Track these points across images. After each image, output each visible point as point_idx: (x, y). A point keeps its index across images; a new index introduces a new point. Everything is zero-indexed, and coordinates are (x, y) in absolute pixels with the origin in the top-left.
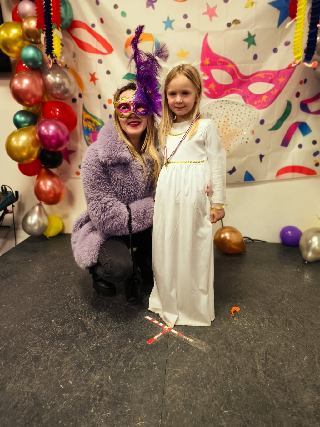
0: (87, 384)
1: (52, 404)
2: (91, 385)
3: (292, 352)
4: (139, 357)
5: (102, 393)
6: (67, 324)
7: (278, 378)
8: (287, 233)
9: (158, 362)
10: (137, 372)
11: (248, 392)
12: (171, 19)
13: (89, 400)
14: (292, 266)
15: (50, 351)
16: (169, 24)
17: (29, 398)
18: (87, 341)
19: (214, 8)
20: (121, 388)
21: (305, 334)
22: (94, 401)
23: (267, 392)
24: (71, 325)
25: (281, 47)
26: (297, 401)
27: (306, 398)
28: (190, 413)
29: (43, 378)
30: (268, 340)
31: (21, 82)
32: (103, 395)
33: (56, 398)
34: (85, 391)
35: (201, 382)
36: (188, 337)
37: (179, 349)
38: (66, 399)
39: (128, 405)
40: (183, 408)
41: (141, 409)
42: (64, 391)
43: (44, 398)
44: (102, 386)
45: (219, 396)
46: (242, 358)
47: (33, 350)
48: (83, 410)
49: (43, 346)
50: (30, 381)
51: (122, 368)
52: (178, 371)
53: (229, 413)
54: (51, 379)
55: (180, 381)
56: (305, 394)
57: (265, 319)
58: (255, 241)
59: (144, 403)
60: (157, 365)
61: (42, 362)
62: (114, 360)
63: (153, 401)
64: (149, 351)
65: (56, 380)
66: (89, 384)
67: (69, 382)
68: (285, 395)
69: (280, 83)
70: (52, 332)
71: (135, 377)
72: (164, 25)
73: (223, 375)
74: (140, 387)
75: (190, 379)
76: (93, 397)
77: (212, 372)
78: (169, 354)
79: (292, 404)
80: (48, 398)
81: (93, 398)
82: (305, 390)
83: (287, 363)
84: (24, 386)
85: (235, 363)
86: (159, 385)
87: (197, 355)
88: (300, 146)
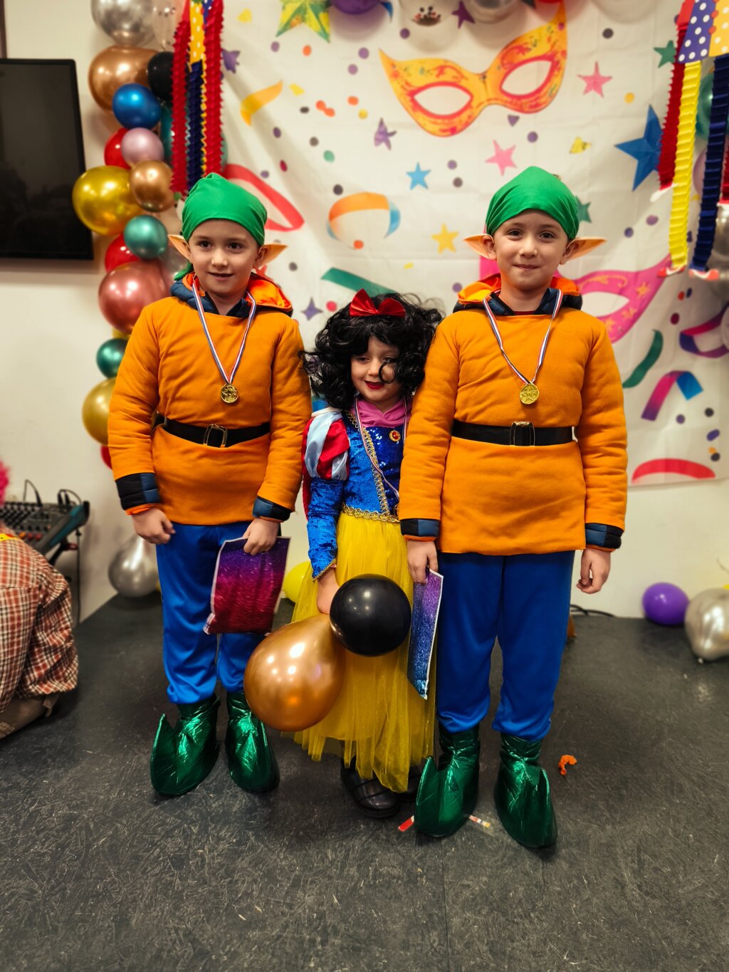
0: (293, 911)
1: (229, 951)
2: (300, 914)
3: (689, 847)
4: (387, 858)
5: (325, 928)
6: (228, 791)
7: (667, 899)
8: (656, 598)
9: (426, 867)
10: (388, 888)
11: (612, 926)
12: (423, 168)
13: (303, 944)
14: (671, 669)
15: (204, 846)
16: (418, 178)
17: (180, 941)
18: (276, 826)
19: (510, 151)
20: (361, 920)
21: (712, 810)
22: (312, 945)
23: (648, 925)
24: (237, 792)
25: (640, 227)
26: (708, 943)
27: (724, 937)
28: (504, 968)
29: (201, 901)
30: (640, 824)
31: (122, 287)
32: (328, 934)
33: (235, 941)
34: (291, 926)
35: (517, 907)
36: (479, 817)
37: (465, 842)
38: (255, 943)
39: (381, 953)
40: (490, 959)
41: (407, 960)
42: (248, 925)
43: (211, 940)
44: (322, 916)
45: (555, 933)
46: (593, 859)
47: (169, 845)
48: (293, 962)
49: (187, 836)
50: (177, 908)
51: (356, 878)
52: (468, 886)
53: (579, 966)
54: (217, 904)
55: (476, 906)
56: (721, 928)
57: (630, 781)
58: (591, 614)
59: (412, 949)
60: (425, 874)
61: (193, 868)
62: (337, 865)
63: (428, 943)
64: (404, 846)
65: (228, 905)
66: (295, 912)
67: (256, 909)
68: (684, 931)
69: (639, 296)
70: (201, 808)
71: (386, 897)
72: (409, 180)
73: (559, 893)
74: (400, 917)
75: (496, 900)
76: (308, 937)
77: (536, 886)
78: (446, 852)
79: (700, 949)
80: (219, 940)
81: (310, 940)
82: (721, 922)
83: (682, 868)
84: (165, 919)
85: (580, 870)
86: (436, 914)
87: (501, 853)
88: (681, 419)
